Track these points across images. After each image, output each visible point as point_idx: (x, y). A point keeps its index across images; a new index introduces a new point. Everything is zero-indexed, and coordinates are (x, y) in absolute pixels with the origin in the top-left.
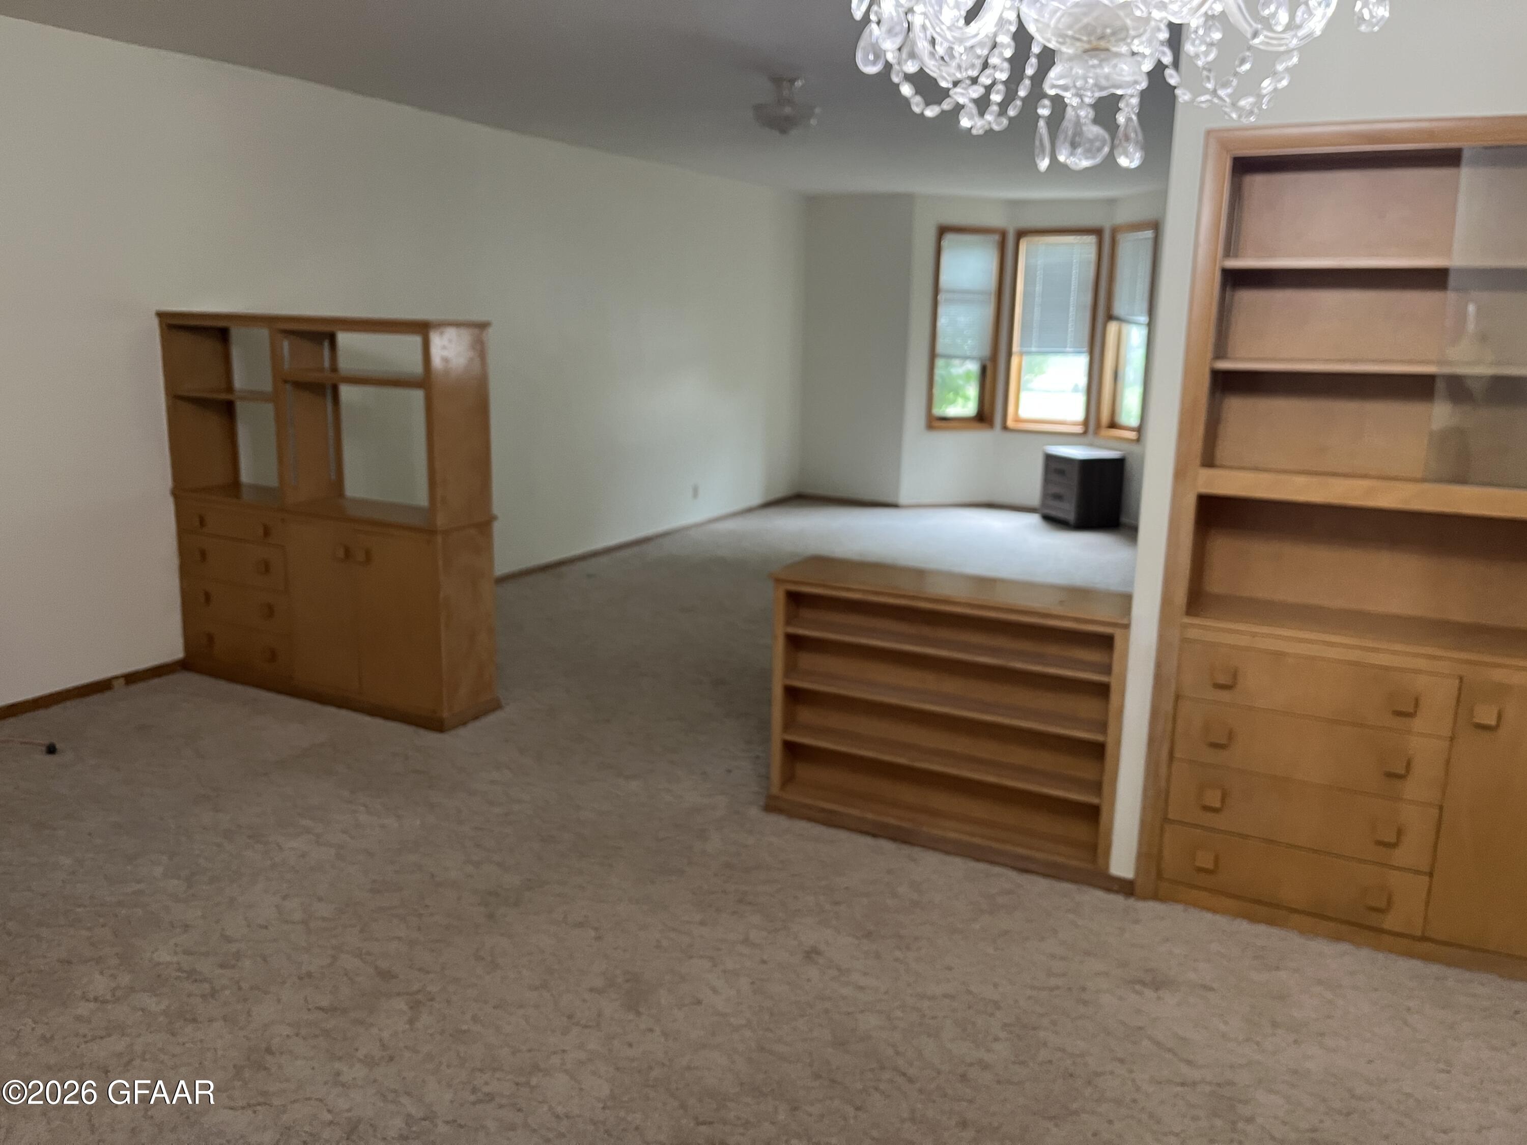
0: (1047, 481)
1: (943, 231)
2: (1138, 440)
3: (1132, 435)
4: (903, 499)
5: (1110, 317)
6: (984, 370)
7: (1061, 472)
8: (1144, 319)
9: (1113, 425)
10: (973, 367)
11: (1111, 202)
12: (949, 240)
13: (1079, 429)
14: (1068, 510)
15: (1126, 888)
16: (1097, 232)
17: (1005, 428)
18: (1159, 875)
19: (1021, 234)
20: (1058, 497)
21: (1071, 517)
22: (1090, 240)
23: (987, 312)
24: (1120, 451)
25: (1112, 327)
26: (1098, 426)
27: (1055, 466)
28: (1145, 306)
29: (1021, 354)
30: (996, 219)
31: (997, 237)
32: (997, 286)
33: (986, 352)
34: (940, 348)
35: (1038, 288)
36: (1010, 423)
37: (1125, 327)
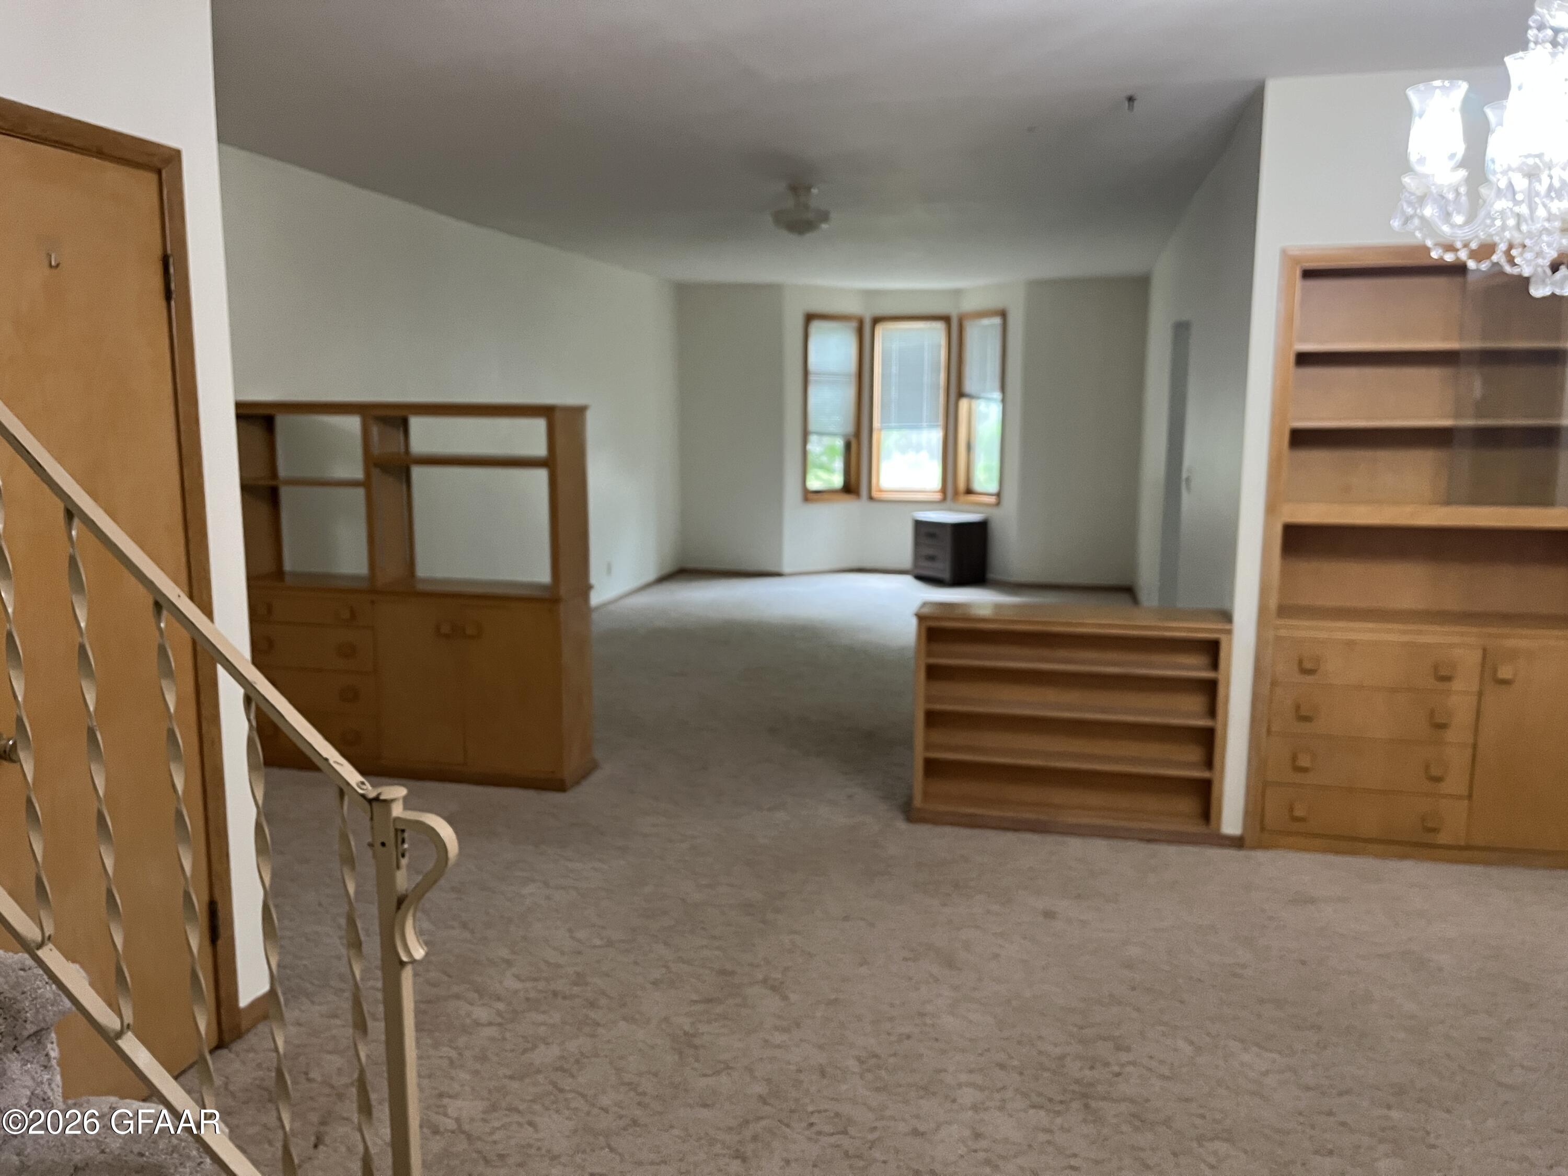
0: (917, 543)
1: (810, 318)
2: (998, 504)
3: (993, 500)
4: (786, 569)
5: (961, 395)
6: (848, 446)
7: (932, 536)
8: (997, 395)
9: (969, 491)
10: (839, 443)
11: (957, 293)
12: (815, 326)
13: (938, 496)
14: (943, 568)
15: (1237, 843)
16: (946, 319)
17: (871, 498)
18: (1263, 829)
19: (876, 321)
20: (931, 558)
21: (946, 575)
22: (940, 326)
23: (849, 393)
24: (982, 513)
25: (964, 404)
26: (956, 493)
27: (923, 530)
28: (997, 384)
29: (880, 430)
30: (853, 307)
31: (854, 324)
32: (858, 367)
33: (850, 428)
34: (812, 426)
35: (894, 369)
36: (875, 494)
37: (975, 403)
